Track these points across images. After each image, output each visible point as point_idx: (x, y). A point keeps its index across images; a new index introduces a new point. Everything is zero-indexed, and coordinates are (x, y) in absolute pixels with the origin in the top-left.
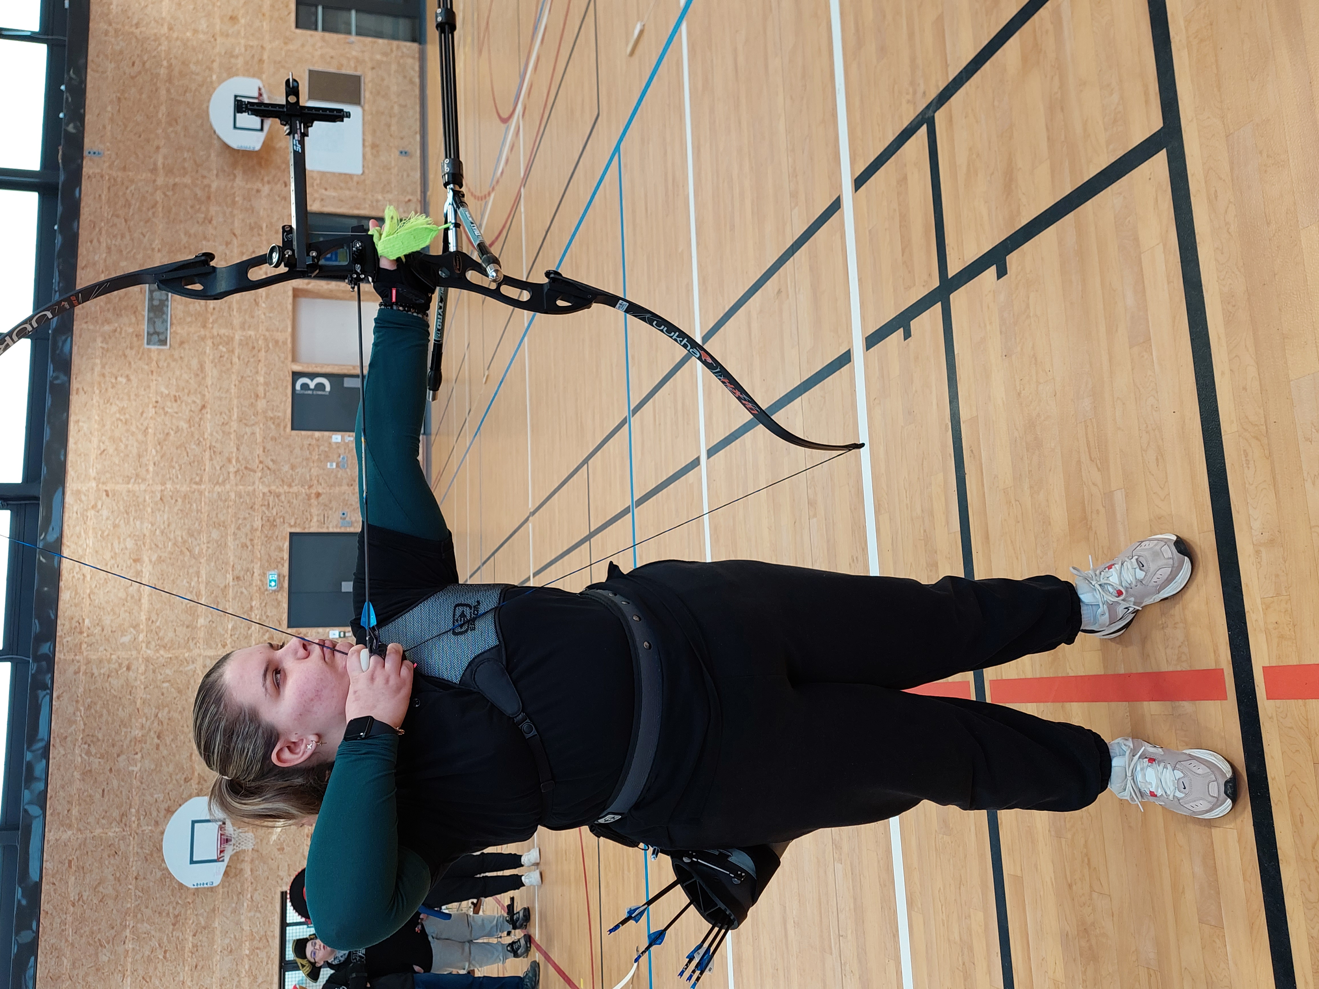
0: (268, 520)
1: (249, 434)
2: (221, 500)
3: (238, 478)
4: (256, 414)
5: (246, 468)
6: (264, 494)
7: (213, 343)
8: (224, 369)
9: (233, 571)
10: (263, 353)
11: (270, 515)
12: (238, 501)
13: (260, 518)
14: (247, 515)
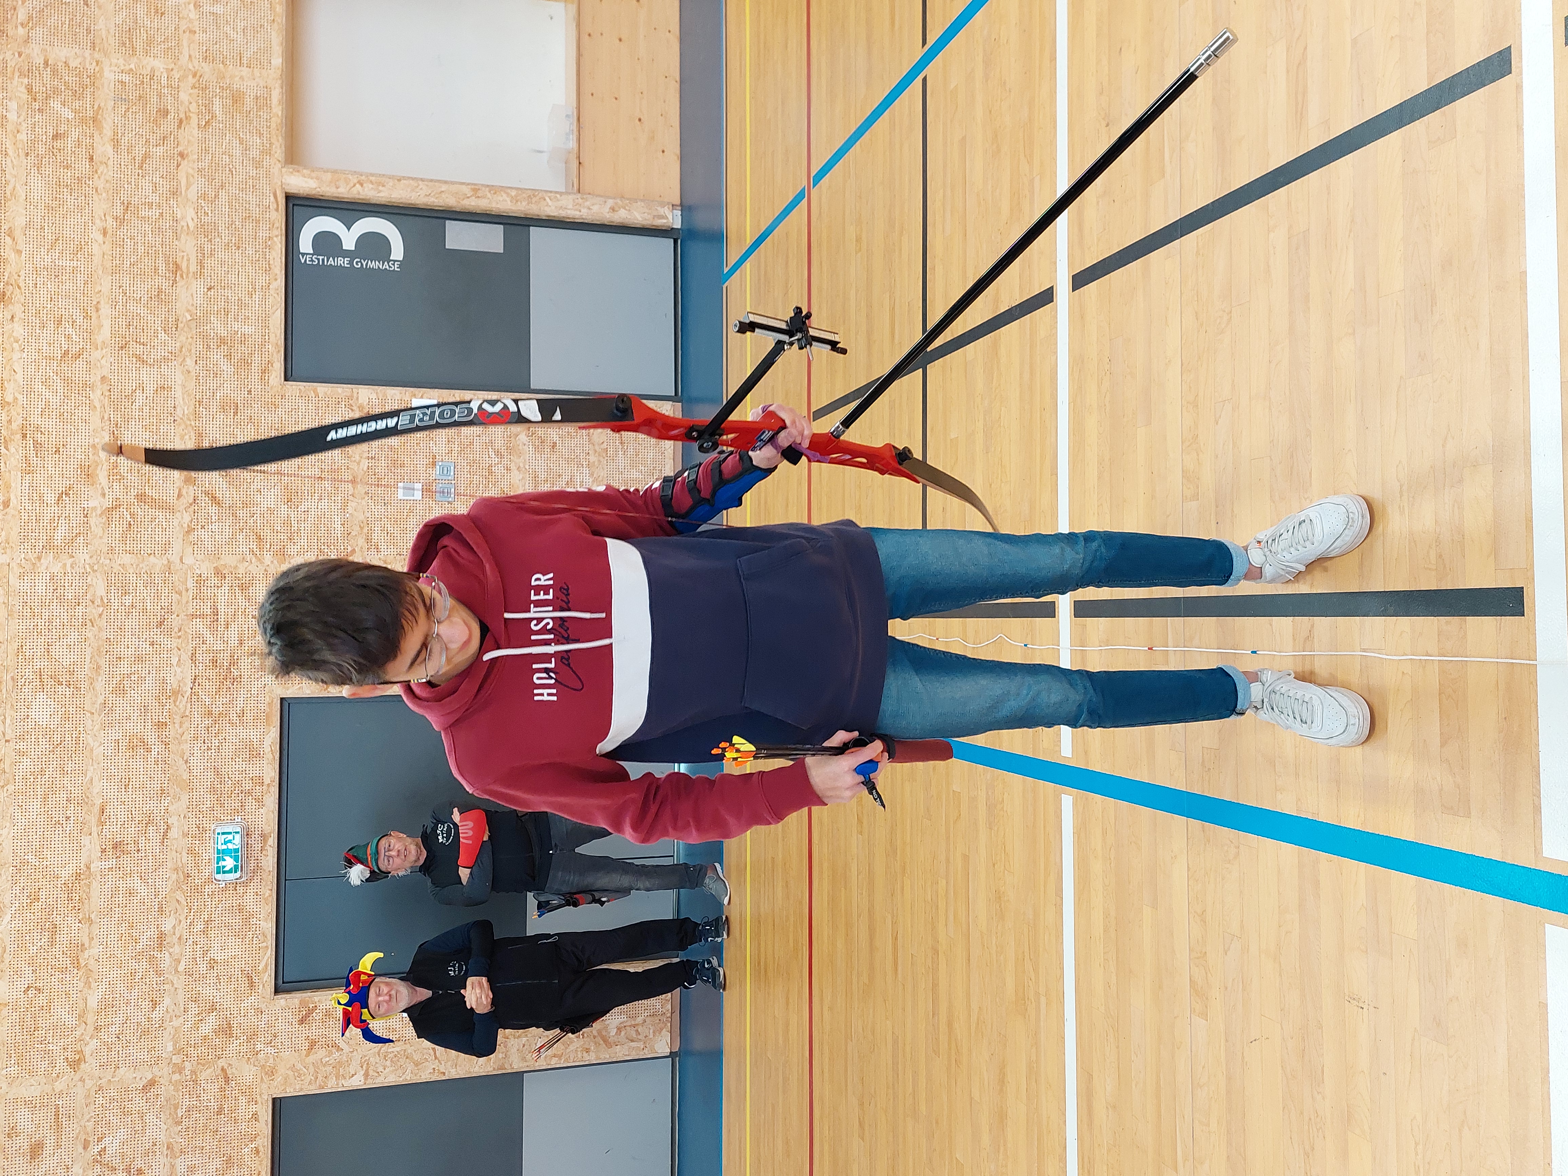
0: (214, 662)
1: (149, 391)
2: (61, 599)
3: (118, 528)
4: (172, 327)
5: (141, 498)
6: (200, 580)
7: (29, 90)
8: (67, 176)
9: (101, 823)
10: (191, 133)
11: (219, 646)
12: (115, 604)
13: (186, 657)
14: (146, 648)
